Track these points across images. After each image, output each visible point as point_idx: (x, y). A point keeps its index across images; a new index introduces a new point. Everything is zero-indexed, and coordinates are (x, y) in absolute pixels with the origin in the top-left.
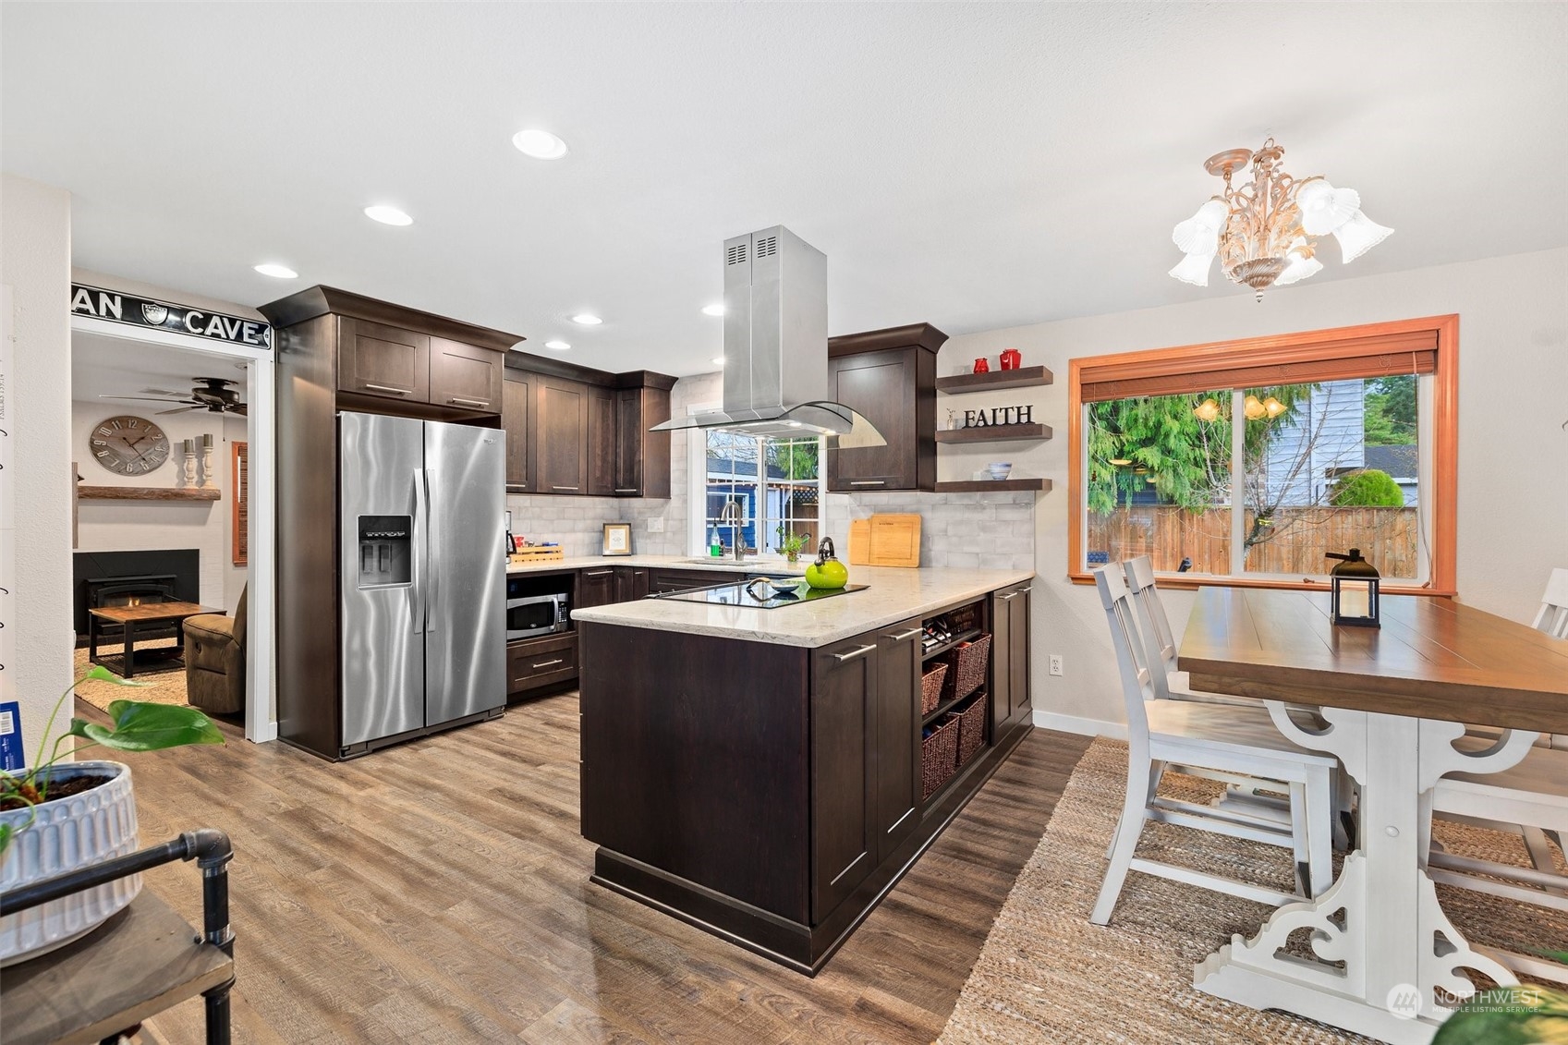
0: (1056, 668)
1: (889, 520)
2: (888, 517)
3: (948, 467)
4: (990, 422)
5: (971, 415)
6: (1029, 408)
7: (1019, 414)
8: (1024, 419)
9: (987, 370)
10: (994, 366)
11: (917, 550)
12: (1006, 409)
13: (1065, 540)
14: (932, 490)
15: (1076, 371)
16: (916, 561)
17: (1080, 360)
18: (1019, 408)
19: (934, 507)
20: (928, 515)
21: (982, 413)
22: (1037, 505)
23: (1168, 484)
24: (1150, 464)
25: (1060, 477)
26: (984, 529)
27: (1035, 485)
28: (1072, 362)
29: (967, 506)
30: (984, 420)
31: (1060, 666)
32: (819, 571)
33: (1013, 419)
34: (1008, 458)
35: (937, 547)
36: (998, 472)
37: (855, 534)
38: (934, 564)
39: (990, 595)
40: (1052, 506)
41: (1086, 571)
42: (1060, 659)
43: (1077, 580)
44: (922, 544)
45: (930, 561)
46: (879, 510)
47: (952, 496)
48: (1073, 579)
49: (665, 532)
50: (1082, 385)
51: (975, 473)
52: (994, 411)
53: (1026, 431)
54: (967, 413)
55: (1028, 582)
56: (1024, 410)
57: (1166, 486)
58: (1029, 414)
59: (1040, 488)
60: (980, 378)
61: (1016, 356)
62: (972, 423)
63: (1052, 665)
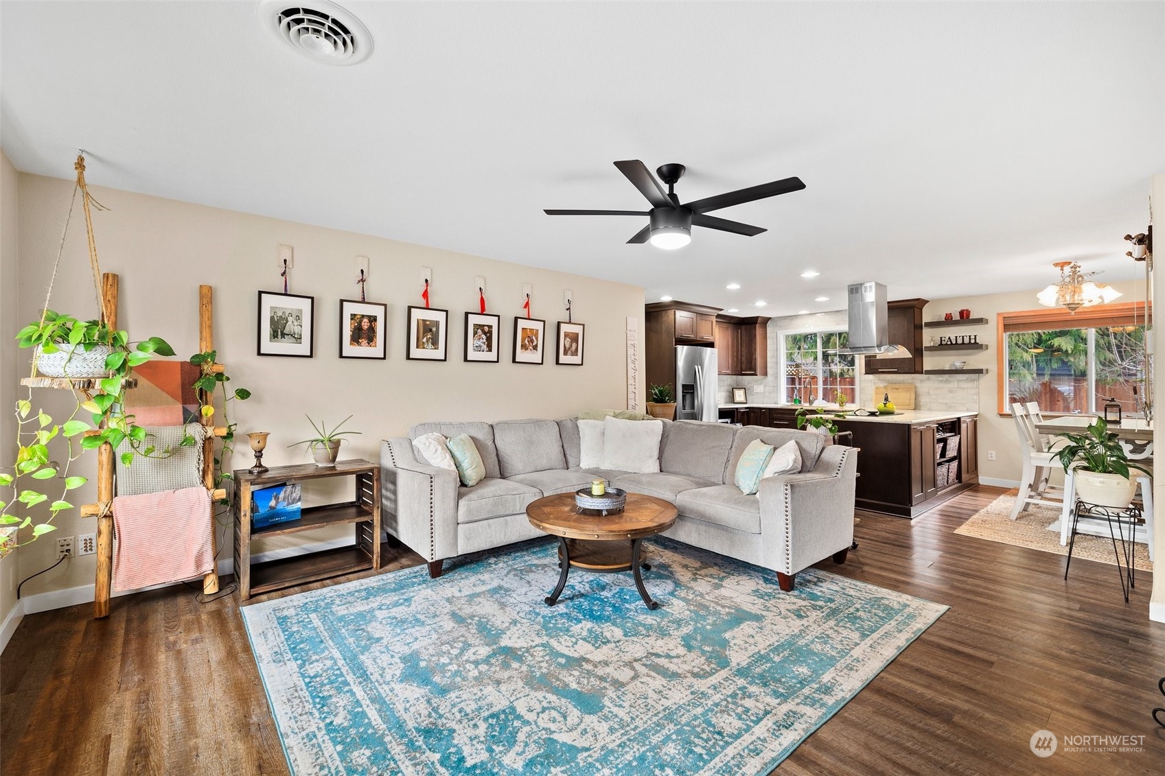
0: (991, 457)
1: (898, 387)
2: (897, 386)
3: (929, 362)
4: (954, 342)
5: (943, 339)
6: (975, 336)
7: (970, 339)
8: (973, 341)
9: (952, 318)
10: (957, 317)
11: (913, 401)
12: (963, 337)
13: (996, 397)
14: (922, 373)
15: (1001, 319)
16: (913, 407)
17: (1003, 313)
18: (970, 336)
19: (922, 381)
20: (919, 385)
21: (949, 338)
22: (980, 381)
23: (1081, 363)
24: (1064, 348)
25: (993, 368)
26: (950, 391)
27: (979, 371)
28: (998, 314)
29: (941, 381)
30: (951, 341)
31: (994, 455)
32: (885, 406)
33: (967, 340)
34: (964, 359)
35: (923, 400)
36: (958, 365)
37: (876, 394)
38: (922, 408)
39: (959, 419)
40: (988, 381)
41: (1007, 410)
42: (994, 453)
43: (1002, 415)
44: (916, 399)
45: (920, 407)
46: (890, 383)
47: (932, 376)
48: (1000, 415)
49: (764, 392)
50: (1004, 325)
51: (946, 366)
52: (956, 337)
53: (974, 346)
54: (941, 338)
55: (976, 416)
56: (973, 337)
57: (1079, 364)
58: (975, 339)
59: (982, 373)
60: (948, 321)
61: (968, 312)
62: (943, 343)
63: (989, 455)
